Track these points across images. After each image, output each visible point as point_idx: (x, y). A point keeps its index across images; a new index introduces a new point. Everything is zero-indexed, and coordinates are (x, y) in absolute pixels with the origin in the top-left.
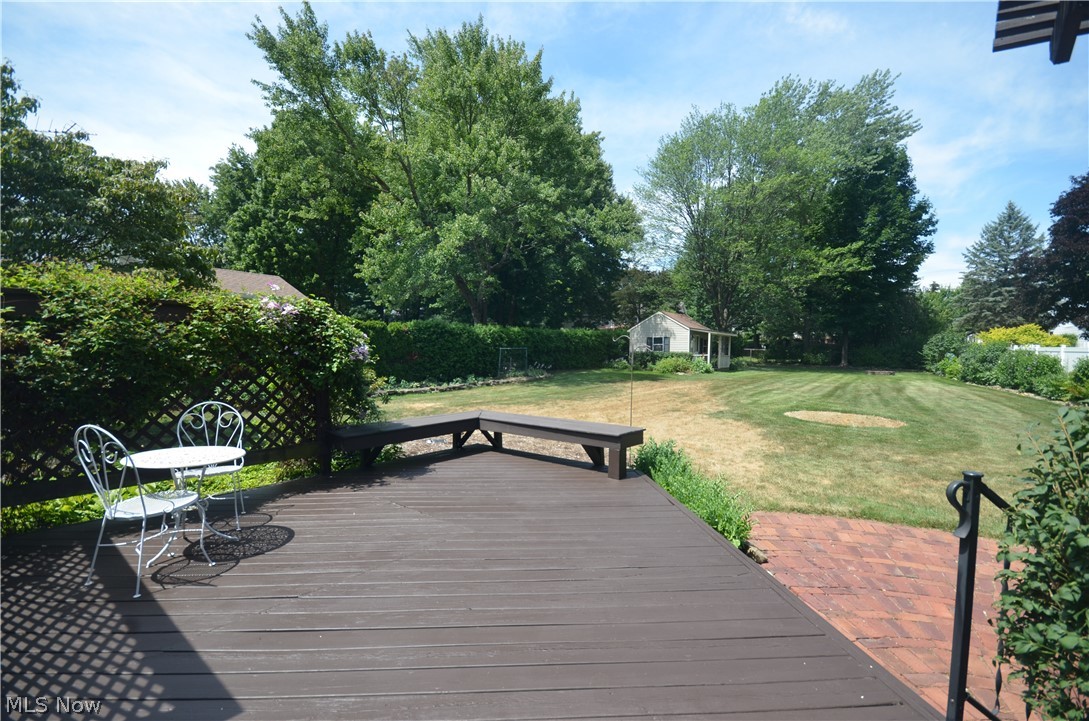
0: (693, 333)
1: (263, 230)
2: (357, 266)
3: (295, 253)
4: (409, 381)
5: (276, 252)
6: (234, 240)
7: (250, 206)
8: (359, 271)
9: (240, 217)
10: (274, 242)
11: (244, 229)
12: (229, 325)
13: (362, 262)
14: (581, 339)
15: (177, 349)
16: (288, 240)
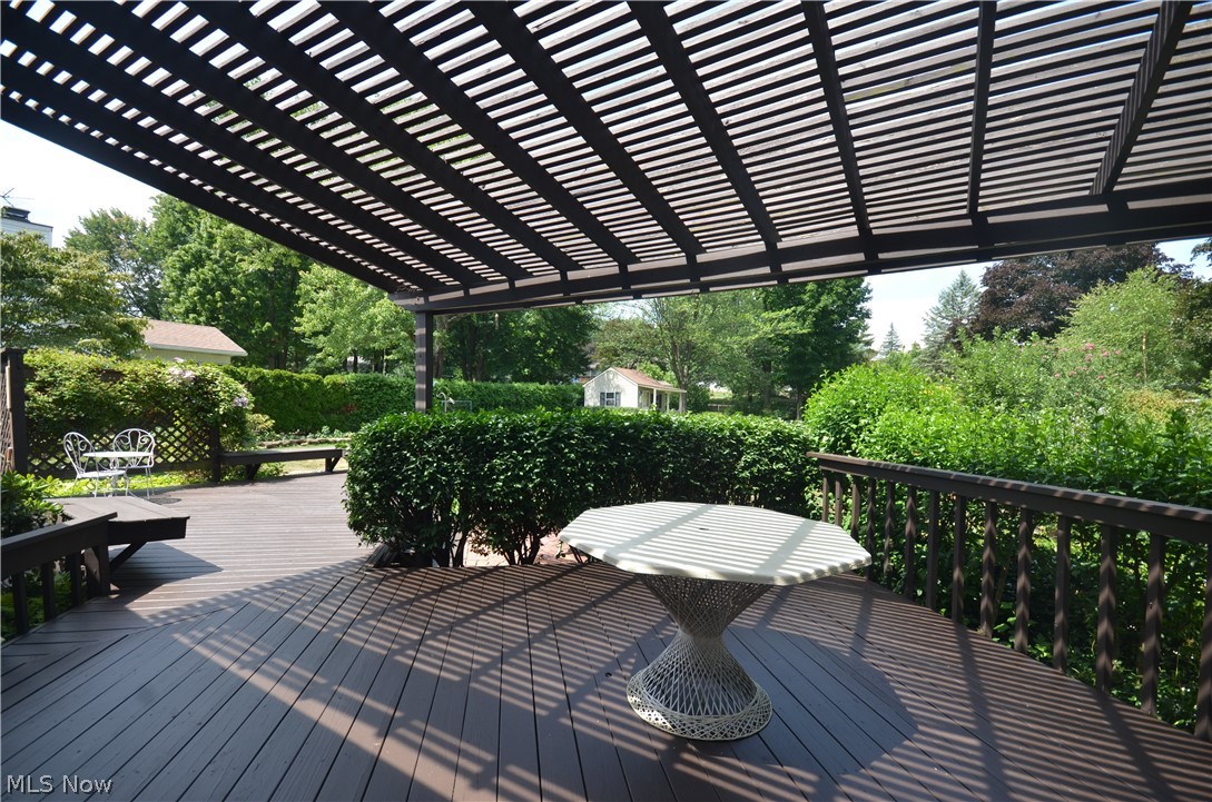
0: (642, 389)
1: (206, 271)
2: (297, 319)
3: (243, 298)
4: (344, 431)
5: (221, 296)
6: (173, 281)
7: (194, 246)
8: (299, 325)
9: (180, 257)
10: (219, 285)
11: (185, 270)
12: (148, 384)
13: (302, 316)
14: (533, 393)
15: (114, 398)
16: (235, 283)
